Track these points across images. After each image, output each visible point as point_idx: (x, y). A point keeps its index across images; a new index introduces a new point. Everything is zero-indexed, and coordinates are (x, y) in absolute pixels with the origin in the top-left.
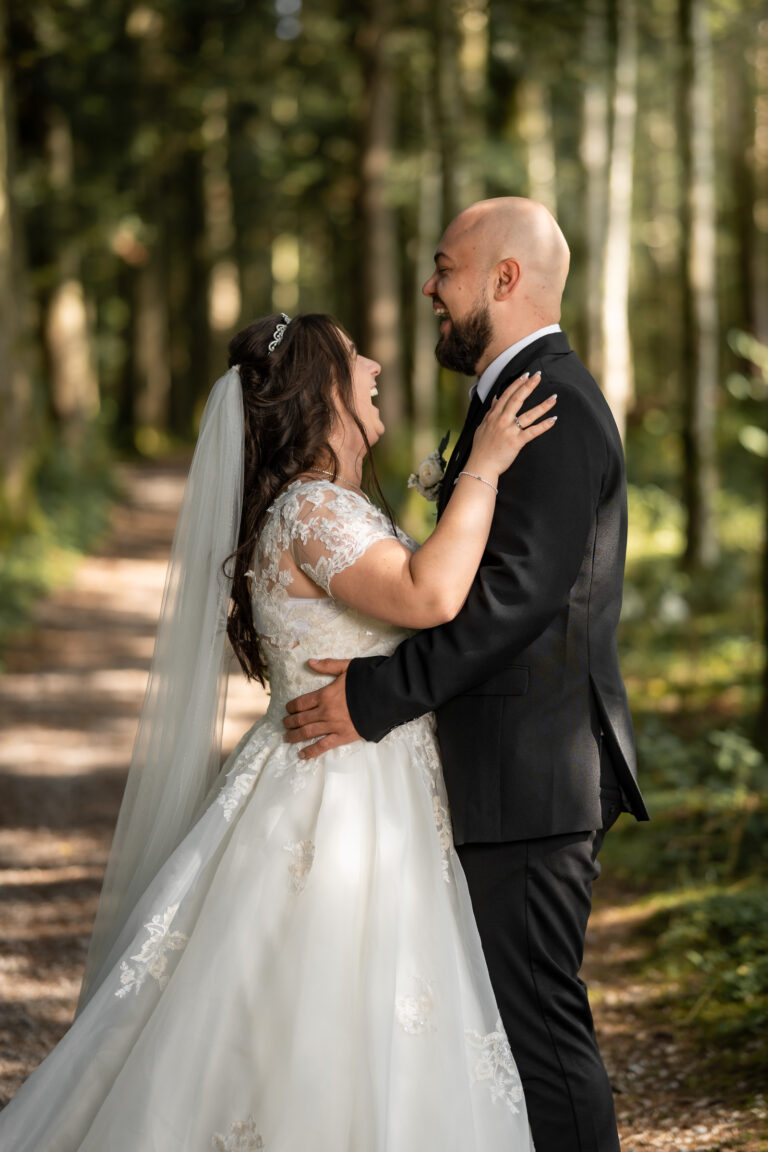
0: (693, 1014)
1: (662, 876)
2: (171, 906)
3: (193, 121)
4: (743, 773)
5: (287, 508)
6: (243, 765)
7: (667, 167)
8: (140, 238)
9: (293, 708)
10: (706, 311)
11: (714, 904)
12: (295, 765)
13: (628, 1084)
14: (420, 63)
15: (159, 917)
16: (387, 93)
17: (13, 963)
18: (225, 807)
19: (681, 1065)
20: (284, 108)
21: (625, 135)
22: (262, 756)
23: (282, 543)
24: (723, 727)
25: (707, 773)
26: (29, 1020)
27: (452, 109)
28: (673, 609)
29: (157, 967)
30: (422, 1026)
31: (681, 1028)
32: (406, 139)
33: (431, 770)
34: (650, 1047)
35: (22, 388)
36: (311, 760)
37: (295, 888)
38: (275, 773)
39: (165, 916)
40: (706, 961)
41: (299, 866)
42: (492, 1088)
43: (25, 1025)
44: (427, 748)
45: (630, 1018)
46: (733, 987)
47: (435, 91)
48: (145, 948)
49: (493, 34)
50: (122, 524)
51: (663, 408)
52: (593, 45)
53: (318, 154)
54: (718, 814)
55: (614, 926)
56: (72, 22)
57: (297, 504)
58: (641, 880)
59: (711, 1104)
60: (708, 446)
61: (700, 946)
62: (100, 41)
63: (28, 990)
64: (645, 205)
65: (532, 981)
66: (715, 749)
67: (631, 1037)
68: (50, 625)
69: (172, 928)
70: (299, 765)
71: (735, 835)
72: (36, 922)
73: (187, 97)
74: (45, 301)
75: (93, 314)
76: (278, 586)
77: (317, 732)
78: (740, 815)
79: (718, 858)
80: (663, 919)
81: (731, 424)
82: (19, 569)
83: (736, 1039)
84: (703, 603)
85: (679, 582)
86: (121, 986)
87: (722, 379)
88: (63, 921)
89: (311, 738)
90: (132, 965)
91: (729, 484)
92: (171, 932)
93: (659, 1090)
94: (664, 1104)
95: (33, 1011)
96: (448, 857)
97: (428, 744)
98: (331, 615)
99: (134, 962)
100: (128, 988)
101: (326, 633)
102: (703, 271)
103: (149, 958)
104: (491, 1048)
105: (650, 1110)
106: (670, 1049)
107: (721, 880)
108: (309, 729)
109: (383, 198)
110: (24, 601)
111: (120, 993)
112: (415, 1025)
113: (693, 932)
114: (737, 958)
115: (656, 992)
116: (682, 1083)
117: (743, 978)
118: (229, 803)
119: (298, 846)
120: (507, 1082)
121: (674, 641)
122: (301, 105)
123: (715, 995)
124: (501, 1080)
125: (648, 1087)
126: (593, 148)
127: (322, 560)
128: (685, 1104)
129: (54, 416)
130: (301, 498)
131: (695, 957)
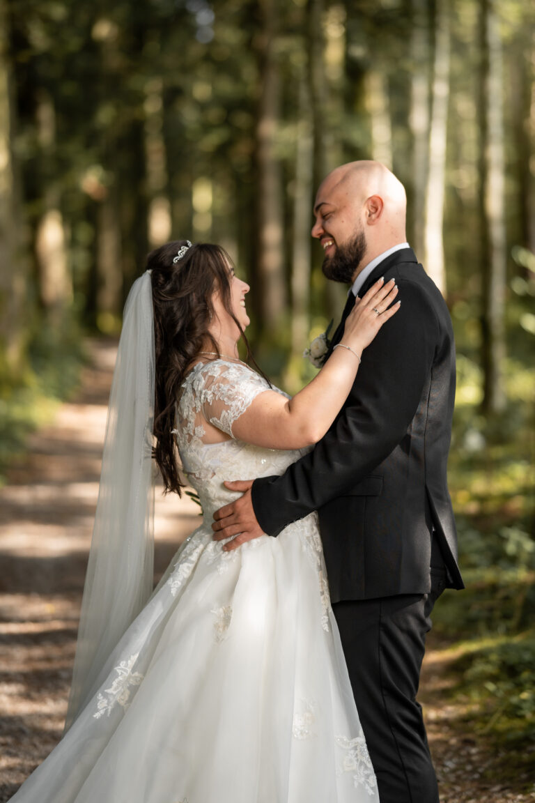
0: (489, 726)
1: (467, 629)
2: (133, 655)
3: (138, 99)
4: (524, 557)
5: (196, 383)
6: (185, 557)
7: (470, 133)
8: (102, 181)
9: (217, 516)
10: (498, 233)
11: (504, 649)
12: (220, 556)
13: (444, 775)
14: (298, 59)
15: (124, 662)
16: (274, 80)
17: (13, 688)
18: (172, 586)
19: (482, 761)
20: (201, 90)
21: (441, 110)
22: (198, 550)
23: (195, 407)
24: (510, 524)
25: (499, 557)
26: (25, 728)
27: (321, 92)
28: (474, 441)
29: (122, 697)
30: (307, 734)
31: (481, 736)
32: (288, 111)
33: (317, 552)
34: (459, 749)
35: (20, 285)
36: (232, 551)
37: (218, 639)
38: (208, 561)
39: (129, 661)
40: (498, 689)
41: (221, 624)
42: (355, 777)
43: (22, 732)
44: (314, 537)
45: (445, 729)
46: (518, 707)
47: (309, 79)
48: (115, 684)
49: (348, 39)
50: (88, 381)
51: (466, 300)
52: (419, 47)
53: (226, 122)
54: (507, 586)
55: (434, 664)
56: (55, 30)
57: (203, 378)
58: (452, 631)
59: (502, 790)
60: (498, 328)
61: (494, 679)
62: (74, 43)
63: (24, 708)
64: (454, 158)
65: (382, 702)
66: (504, 540)
67: (446, 742)
68: (39, 452)
69: (133, 670)
70: (224, 555)
71: (518, 601)
72: (29, 660)
73: (134, 82)
74: (35, 224)
75: (69, 234)
76: (195, 438)
77: (234, 532)
78: (522, 586)
79: (507, 617)
80: (469, 659)
81: (515, 312)
82: (17, 412)
83: (519, 744)
84: (495, 437)
85: (478, 423)
86: (97, 710)
87: (508, 280)
88: (48, 659)
89: (231, 536)
90: (106, 696)
91: (512, 353)
92: (133, 673)
93: (466, 780)
94: (469, 790)
95: (28, 722)
96: (328, 614)
97: (315, 534)
98: (235, 452)
99: (107, 694)
100: (102, 712)
101: (234, 464)
102: (496, 205)
103: (118, 690)
104: (355, 748)
105: (460, 794)
106: (474, 751)
107: (509, 632)
108: (228, 530)
109: (271, 154)
110: (20, 434)
111: (97, 715)
112: (302, 733)
113: (490, 669)
114: (520, 687)
115: (463, 711)
116: (482, 775)
117: (524, 701)
118: (174, 584)
119: (221, 610)
120: (366, 772)
121: (475, 464)
122: (214, 89)
123: (505, 713)
124: (362, 771)
125: (458, 777)
126: (418, 119)
127: (224, 412)
128: (484, 790)
129: (41, 305)
130: (205, 375)
131: (491, 686)
